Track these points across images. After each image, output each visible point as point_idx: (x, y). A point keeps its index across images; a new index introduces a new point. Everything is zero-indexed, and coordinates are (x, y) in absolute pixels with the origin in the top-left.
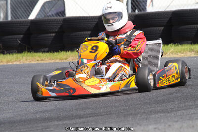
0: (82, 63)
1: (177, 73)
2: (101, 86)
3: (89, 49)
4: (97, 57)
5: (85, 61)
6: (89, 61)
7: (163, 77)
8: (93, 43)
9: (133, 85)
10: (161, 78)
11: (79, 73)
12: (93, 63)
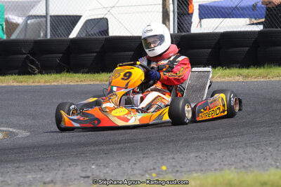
0: (111, 91)
1: (224, 106)
2: (129, 118)
3: (122, 76)
4: (129, 84)
5: (115, 89)
6: (119, 88)
7: (205, 110)
8: (127, 69)
9: (166, 118)
10: (202, 110)
11: (106, 102)
12: (124, 91)
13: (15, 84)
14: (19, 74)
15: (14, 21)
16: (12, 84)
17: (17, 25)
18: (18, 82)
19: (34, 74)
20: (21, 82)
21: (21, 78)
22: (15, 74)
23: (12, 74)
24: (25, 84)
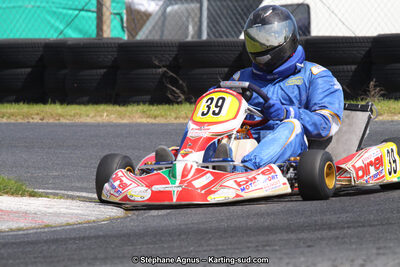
13: (144, 121)
14: (152, 102)
15: (142, 9)
16: (139, 121)
17: (147, 16)
18: (149, 117)
19: (178, 103)
20: (155, 117)
21: (156, 110)
22: (144, 103)
23: (138, 103)
24: (163, 121)
